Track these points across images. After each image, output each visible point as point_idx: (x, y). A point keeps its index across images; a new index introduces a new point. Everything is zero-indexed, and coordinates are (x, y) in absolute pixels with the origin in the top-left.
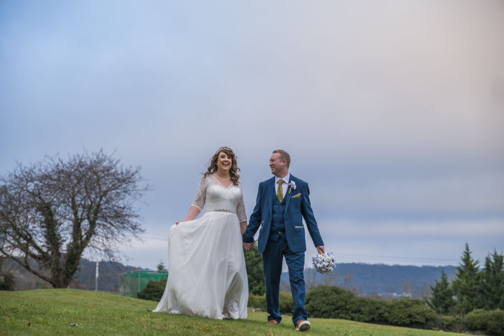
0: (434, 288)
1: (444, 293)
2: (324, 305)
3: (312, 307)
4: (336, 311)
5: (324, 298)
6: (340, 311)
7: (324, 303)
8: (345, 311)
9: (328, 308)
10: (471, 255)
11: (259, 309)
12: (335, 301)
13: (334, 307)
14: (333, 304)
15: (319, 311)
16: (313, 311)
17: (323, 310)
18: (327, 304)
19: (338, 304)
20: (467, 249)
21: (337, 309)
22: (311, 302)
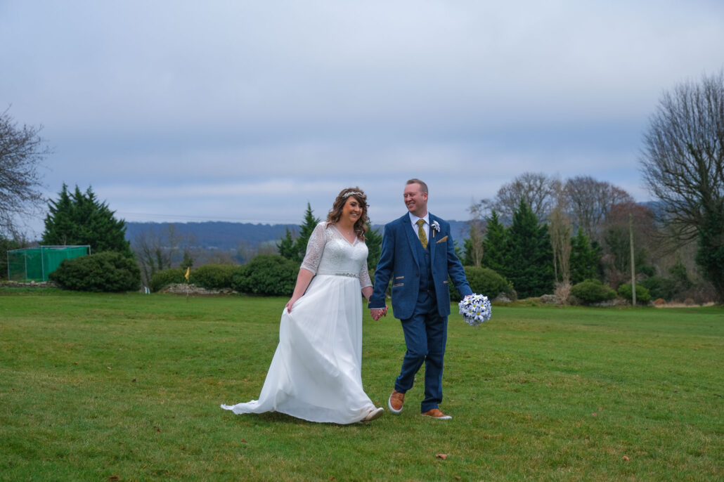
0: (280, 245)
1: (290, 250)
2: (269, 277)
3: (255, 279)
4: (282, 283)
5: (268, 269)
6: (285, 282)
7: (269, 274)
8: (290, 282)
9: (272, 280)
10: (313, 214)
11: (193, 285)
12: (280, 272)
13: (279, 279)
14: (278, 276)
15: (264, 283)
16: (257, 284)
17: (267, 282)
18: (272, 276)
19: (284, 275)
20: (310, 208)
21: (282, 280)
22: (253, 275)
